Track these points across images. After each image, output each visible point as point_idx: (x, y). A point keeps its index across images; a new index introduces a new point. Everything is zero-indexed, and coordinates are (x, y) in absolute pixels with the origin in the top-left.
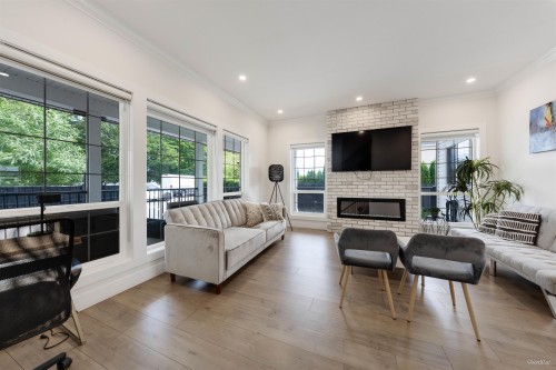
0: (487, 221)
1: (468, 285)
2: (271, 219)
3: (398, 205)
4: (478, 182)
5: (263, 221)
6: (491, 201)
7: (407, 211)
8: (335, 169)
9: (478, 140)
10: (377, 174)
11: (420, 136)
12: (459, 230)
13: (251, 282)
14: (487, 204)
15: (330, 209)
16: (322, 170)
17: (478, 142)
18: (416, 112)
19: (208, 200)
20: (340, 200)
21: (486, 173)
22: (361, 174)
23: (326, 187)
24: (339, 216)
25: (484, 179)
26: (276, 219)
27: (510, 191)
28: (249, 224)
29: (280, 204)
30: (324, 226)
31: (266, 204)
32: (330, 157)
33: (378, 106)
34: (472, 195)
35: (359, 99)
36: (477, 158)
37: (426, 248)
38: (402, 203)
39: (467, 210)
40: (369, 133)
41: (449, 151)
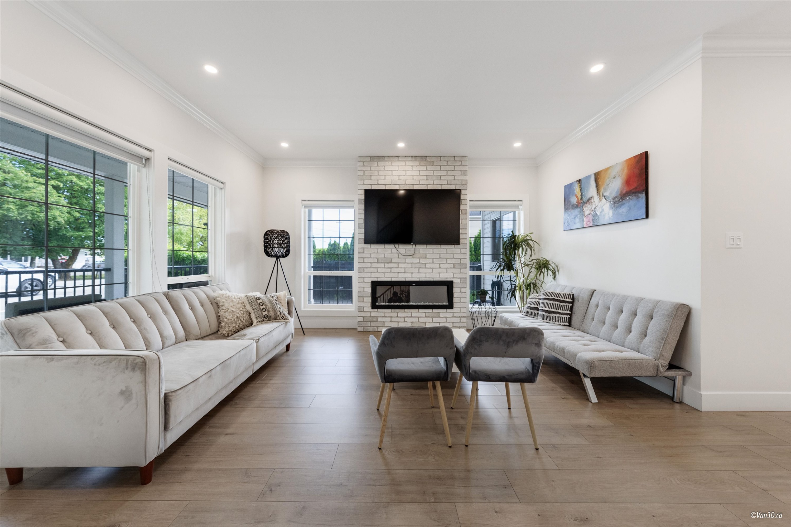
0: (531, 303)
1: (527, 385)
2: (266, 319)
3: (445, 288)
4: (522, 259)
5: (251, 324)
6: (534, 281)
7: (455, 295)
8: (367, 241)
9: (522, 213)
10: (422, 249)
11: (469, 203)
12: (506, 315)
13: (222, 439)
14: (529, 285)
15: (361, 298)
16: (349, 241)
17: (521, 215)
18: (464, 173)
19: (131, 292)
20: (375, 285)
21: (529, 250)
22: (402, 248)
23: (356, 265)
24: (375, 306)
25: (528, 257)
26: (276, 319)
27: (548, 269)
28: (224, 331)
29: (283, 294)
30: (352, 323)
31: (258, 294)
32: (362, 222)
33: (422, 159)
34: (517, 276)
35: (401, 145)
36: (521, 233)
37: (486, 346)
38: (449, 285)
39: (513, 292)
40: (411, 193)
41: (494, 223)
